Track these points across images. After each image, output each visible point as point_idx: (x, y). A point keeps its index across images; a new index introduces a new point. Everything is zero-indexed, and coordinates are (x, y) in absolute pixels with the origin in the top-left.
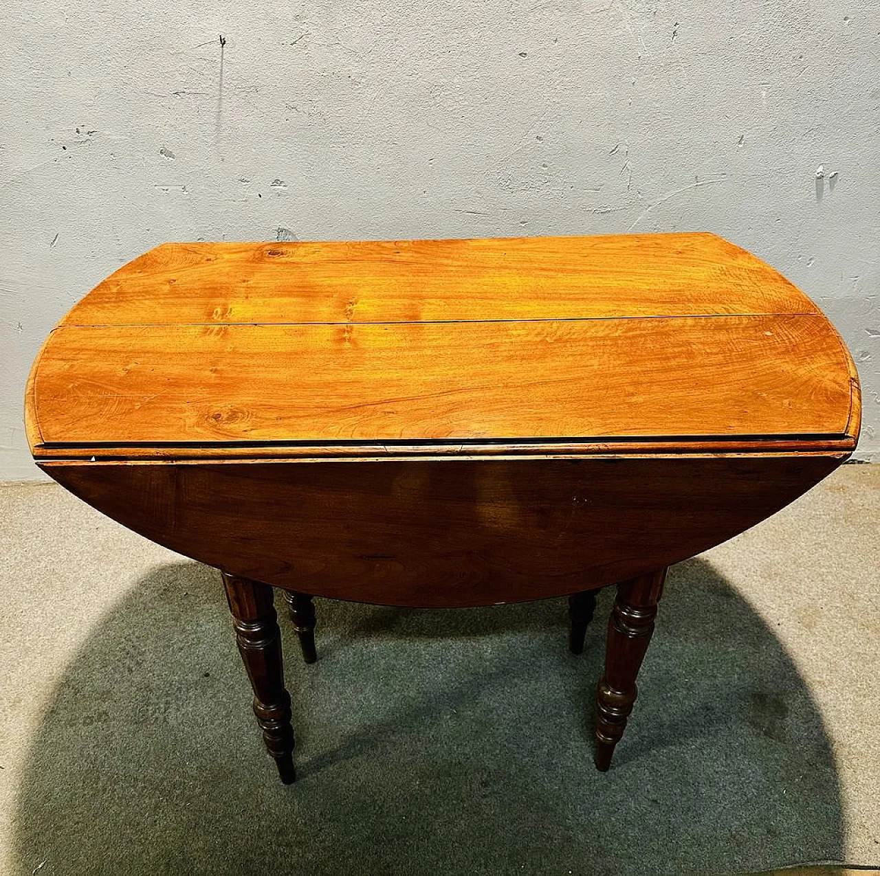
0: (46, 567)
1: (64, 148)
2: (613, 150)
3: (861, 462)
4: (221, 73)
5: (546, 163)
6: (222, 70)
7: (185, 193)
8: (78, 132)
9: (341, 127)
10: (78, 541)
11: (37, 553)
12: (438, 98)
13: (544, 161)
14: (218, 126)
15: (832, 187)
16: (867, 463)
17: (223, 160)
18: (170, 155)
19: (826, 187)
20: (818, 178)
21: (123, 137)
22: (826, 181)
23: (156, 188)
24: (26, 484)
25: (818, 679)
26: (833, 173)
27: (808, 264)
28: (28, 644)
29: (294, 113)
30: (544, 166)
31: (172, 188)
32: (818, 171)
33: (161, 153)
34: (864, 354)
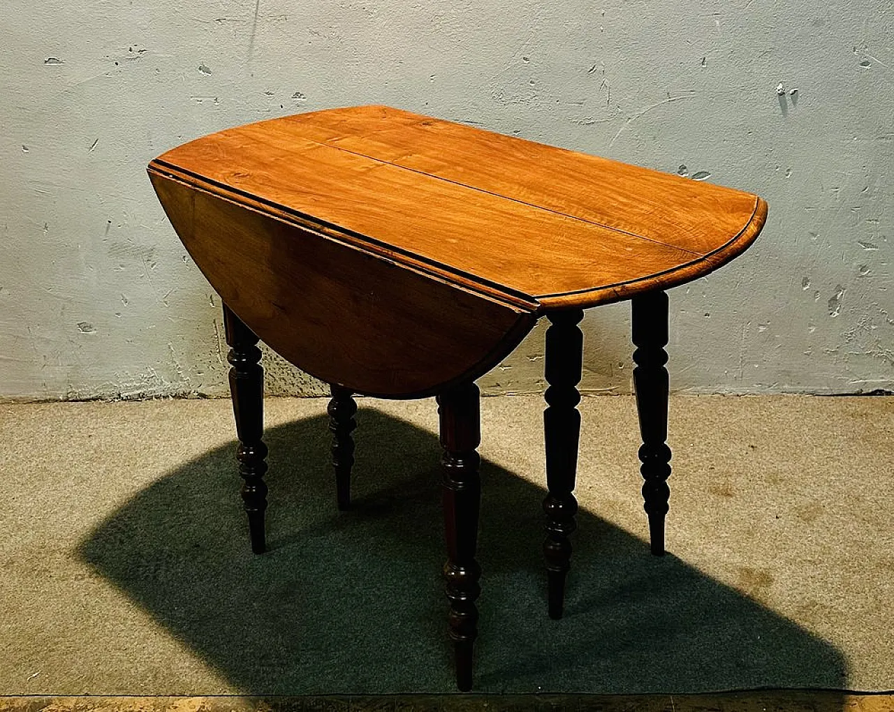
0: (37, 465)
1: (117, 64)
2: (592, 70)
3: (888, 394)
4: (258, 4)
5: (533, 80)
7: (216, 104)
8: (131, 50)
9: (355, 49)
10: (70, 446)
11: (28, 455)
12: (437, 26)
13: (531, 78)
14: (251, 47)
15: (794, 103)
17: (252, 75)
18: (207, 71)
19: (789, 102)
20: (780, 95)
21: (169, 56)
22: (788, 98)
23: (191, 99)
24: (17, 401)
25: (809, 559)
26: (793, 90)
27: (787, 175)
28: (19, 522)
29: (316, 37)
30: (532, 82)
31: (206, 99)
32: (778, 88)
33: (200, 69)
34: (863, 268)
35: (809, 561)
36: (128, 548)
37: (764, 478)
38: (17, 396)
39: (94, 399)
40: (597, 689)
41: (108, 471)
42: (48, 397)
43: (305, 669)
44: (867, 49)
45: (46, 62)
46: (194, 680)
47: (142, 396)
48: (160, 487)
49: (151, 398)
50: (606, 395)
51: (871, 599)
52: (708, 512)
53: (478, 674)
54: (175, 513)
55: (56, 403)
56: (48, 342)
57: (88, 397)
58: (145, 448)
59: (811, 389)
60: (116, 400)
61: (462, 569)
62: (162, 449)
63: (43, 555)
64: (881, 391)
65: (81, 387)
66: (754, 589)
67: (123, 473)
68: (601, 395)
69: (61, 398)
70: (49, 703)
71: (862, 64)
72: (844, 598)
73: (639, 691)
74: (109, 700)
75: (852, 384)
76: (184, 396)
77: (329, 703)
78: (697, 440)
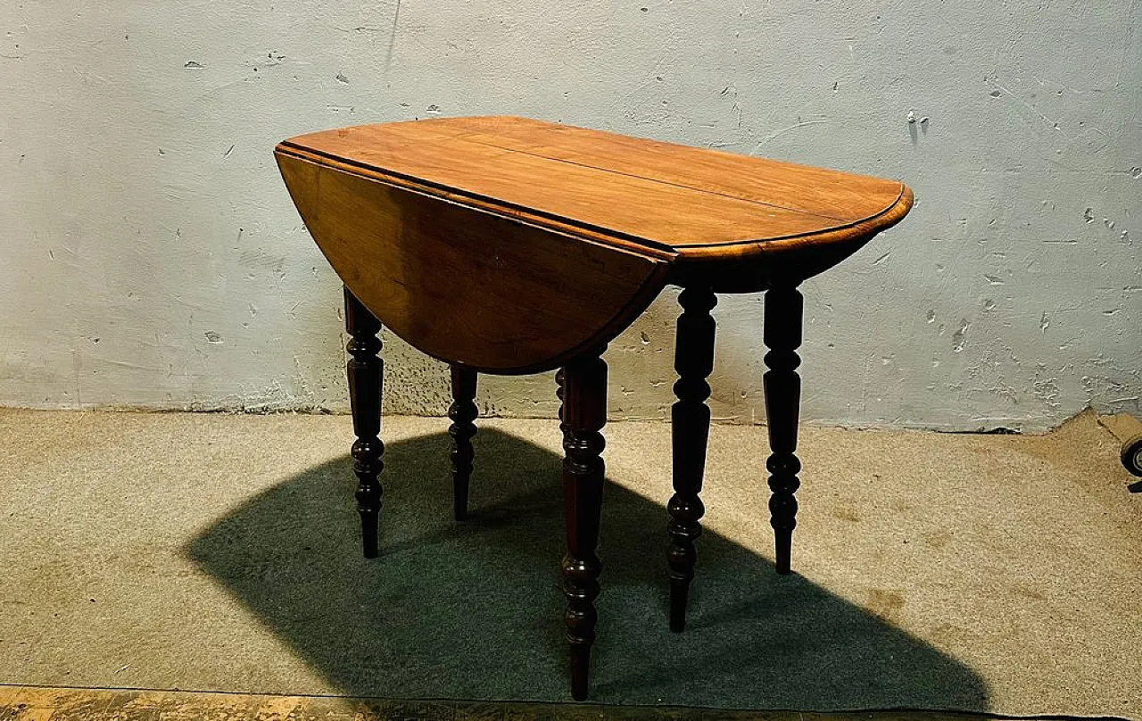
0: (154, 468)
1: (255, 70)
2: (724, 92)
3: (1010, 432)
5: (666, 100)
6: (398, 12)
7: (353, 114)
8: (270, 56)
10: (189, 452)
11: (146, 459)
12: (574, 44)
13: (664, 98)
14: (389, 58)
15: (924, 131)
16: (1017, 433)
17: (389, 87)
18: (344, 80)
19: (919, 131)
20: (910, 122)
21: (307, 63)
22: (918, 126)
23: (328, 108)
24: (141, 410)
25: (940, 582)
26: (923, 118)
29: (453, 50)
30: (664, 102)
31: (342, 109)
32: (909, 116)
33: (337, 78)
34: (989, 303)
35: (941, 584)
36: (236, 547)
37: (890, 505)
38: (142, 405)
39: (218, 411)
40: (721, 704)
41: (225, 476)
42: (172, 407)
43: (411, 672)
44: (997, 80)
45: (186, 65)
46: (293, 679)
47: (265, 409)
48: (275, 493)
49: (274, 412)
50: (728, 424)
51: (1008, 624)
52: (834, 535)
53: (594, 683)
54: (288, 517)
55: (180, 414)
56: (174, 350)
57: (212, 408)
58: (264, 457)
59: (933, 425)
60: (240, 413)
61: (582, 563)
62: (280, 458)
63: (149, 552)
64: (1002, 429)
65: (205, 398)
66: (885, 609)
67: (239, 479)
68: (723, 424)
69: (185, 408)
70: (136, 697)
71: (992, 95)
72: (980, 621)
73: (766, 708)
74: (199, 696)
75: (974, 422)
76: (307, 411)
77: (434, 708)
78: (820, 469)
